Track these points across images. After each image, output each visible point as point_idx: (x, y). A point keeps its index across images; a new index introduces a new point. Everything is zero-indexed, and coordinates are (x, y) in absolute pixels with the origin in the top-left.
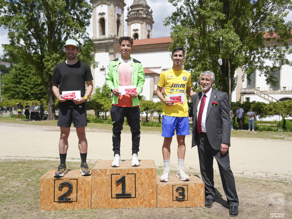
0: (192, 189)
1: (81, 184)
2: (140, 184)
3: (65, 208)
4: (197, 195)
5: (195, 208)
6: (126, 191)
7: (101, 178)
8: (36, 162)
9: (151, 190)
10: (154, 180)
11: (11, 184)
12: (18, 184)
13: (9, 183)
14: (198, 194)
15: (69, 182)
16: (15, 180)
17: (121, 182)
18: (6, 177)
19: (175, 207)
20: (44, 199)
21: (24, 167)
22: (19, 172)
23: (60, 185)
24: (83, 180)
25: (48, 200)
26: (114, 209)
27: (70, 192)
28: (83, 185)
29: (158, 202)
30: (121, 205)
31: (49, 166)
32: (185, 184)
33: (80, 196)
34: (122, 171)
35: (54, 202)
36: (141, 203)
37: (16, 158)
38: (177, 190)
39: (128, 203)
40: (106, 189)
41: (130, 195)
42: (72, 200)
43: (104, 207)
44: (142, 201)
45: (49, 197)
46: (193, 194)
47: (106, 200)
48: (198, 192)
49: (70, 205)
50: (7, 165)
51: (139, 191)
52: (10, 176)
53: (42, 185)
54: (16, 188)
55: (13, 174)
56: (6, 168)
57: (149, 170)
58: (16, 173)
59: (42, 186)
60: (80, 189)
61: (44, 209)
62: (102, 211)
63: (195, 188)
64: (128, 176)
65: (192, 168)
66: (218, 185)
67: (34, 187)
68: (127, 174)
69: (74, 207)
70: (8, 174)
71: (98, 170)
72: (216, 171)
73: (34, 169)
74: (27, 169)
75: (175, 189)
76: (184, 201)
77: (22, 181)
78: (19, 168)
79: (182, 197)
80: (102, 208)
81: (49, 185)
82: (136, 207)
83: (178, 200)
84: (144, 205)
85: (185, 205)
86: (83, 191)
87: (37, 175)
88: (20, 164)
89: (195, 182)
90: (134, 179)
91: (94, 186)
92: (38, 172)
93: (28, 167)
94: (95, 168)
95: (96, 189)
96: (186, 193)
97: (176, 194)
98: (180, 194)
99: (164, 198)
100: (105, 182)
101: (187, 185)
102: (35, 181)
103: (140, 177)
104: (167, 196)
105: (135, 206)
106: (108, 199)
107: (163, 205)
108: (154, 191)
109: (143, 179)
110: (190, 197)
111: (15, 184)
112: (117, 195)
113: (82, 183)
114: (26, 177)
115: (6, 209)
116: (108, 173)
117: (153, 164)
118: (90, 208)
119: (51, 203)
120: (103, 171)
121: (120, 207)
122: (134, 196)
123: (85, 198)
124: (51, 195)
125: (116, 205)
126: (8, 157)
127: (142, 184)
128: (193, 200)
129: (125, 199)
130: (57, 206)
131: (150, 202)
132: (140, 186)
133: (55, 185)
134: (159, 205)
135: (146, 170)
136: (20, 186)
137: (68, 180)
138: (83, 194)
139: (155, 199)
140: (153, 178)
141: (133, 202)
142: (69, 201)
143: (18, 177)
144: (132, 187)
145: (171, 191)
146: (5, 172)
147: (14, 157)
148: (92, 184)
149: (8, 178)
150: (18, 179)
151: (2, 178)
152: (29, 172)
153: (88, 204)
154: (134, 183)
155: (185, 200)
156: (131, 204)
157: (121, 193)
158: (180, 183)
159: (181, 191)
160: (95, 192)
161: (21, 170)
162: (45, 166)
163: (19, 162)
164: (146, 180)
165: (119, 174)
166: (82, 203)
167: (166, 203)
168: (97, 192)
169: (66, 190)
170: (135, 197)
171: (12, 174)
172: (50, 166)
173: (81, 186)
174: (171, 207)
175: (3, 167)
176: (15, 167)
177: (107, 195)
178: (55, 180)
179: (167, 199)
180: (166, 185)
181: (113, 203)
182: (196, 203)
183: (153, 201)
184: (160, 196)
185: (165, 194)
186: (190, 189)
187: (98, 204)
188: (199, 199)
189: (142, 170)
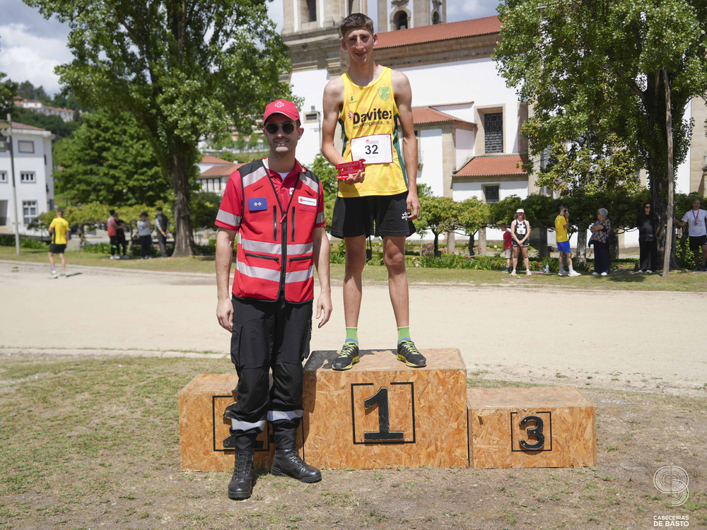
0: (564, 421)
2: (426, 409)
4: (577, 438)
5: (570, 469)
6: (390, 427)
7: (327, 393)
8: (159, 360)
9: (455, 425)
10: (462, 399)
11: (105, 410)
12: (123, 411)
13: (102, 408)
14: (579, 434)
16: (114, 401)
17: (376, 404)
18: (93, 393)
19: (519, 466)
20: (191, 444)
21: (130, 372)
22: (121, 383)
23: (228, 411)
25: (199, 446)
26: (362, 471)
29: (475, 456)
30: (378, 461)
31: (190, 370)
32: (545, 409)
34: (380, 376)
35: (215, 450)
36: (429, 456)
37: (106, 352)
38: (523, 424)
39: (397, 455)
40: (339, 420)
41: (401, 435)
43: (336, 466)
44: (432, 451)
45: (202, 439)
46: (566, 434)
47: (339, 449)
48: (579, 429)
50: (89, 368)
51: (424, 425)
52: (101, 392)
53: (185, 409)
54: (118, 419)
56: (89, 375)
57: (448, 374)
58: (114, 385)
59: (184, 412)
61: (191, 468)
62: (330, 474)
63: (570, 420)
64: (393, 388)
65: (564, 377)
66: (633, 415)
67: (161, 417)
68: (391, 384)
69: (263, 464)
70: (96, 388)
71: (318, 374)
72: (629, 382)
73: (155, 376)
74: (139, 376)
75: (517, 422)
76: (542, 453)
77: (132, 403)
78: (120, 374)
79: (535, 442)
80: (330, 467)
81: (199, 409)
82: (418, 465)
83: (525, 449)
84: (437, 463)
85: (545, 461)
87: (164, 390)
88: (120, 366)
89: (570, 404)
90: (409, 396)
92: (167, 383)
93: (140, 373)
94: (310, 369)
95: (315, 421)
96: (546, 433)
97: (521, 435)
98: (531, 435)
99: (489, 444)
100: (336, 403)
101: (550, 412)
102: (162, 405)
103: (426, 391)
104: (498, 439)
105: (414, 464)
106: (346, 446)
107: (487, 462)
108: (461, 427)
109: (432, 397)
110: (558, 442)
111: (117, 411)
112: (367, 436)
114: (139, 395)
115: (102, 465)
116: (344, 381)
117: (459, 359)
119: (207, 453)
120: (331, 377)
121: (377, 466)
122: (411, 439)
124: (206, 434)
125: (366, 460)
126: (86, 351)
127: (430, 408)
128: (566, 449)
129: (390, 447)
130: (222, 462)
131: (453, 454)
132: (425, 414)
133: (216, 409)
134: (475, 463)
135: (440, 374)
136: (129, 414)
139: (464, 446)
140: (459, 394)
141: (409, 454)
143: (122, 396)
144: (406, 416)
145: (506, 428)
146: (88, 382)
147: (101, 350)
149: (98, 398)
150: (121, 399)
151: (83, 397)
152: (145, 382)
154: (411, 407)
155: (545, 448)
156: (403, 460)
157: (377, 430)
158: (530, 406)
159: (533, 427)
160: (313, 428)
161: (126, 377)
162: (182, 369)
163: (116, 361)
164: (441, 400)
165: (372, 384)
167: (495, 457)
168: (318, 427)
170: (414, 442)
171: (107, 388)
172: (192, 369)
174: (508, 467)
175: (82, 371)
176: (109, 372)
177: (343, 436)
178: (214, 397)
179: (497, 447)
180: (493, 411)
181: (359, 456)
182: (572, 457)
183: (460, 452)
184: (479, 439)
185: (491, 434)
186: (556, 421)
187: (321, 458)
188: (582, 446)
189: (428, 373)
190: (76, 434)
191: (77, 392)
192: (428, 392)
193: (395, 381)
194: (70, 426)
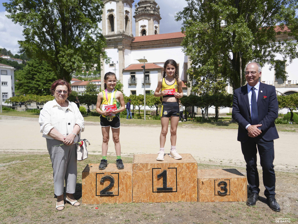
0: (235, 183)
1: (122, 178)
2: (181, 178)
3: (107, 202)
4: (240, 190)
5: (237, 202)
6: (167, 185)
7: (143, 172)
9: (193, 185)
10: (196, 174)
11: (46, 177)
15: (111, 176)
16: (49, 173)
17: (162, 176)
18: (40, 170)
19: (217, 201)
20: (87, 193)
23: (102, 180)
24: (124, 174)
25: (90, 194)
26: (156, 203)
27: (111, 186)
28: (124, 179)
29: (200, 197)
30: (162, 199)
32: (227, 178)
33: (121, 190)
34: (164, 165)
35: (96, 196)
36: (182, 197)
37: (39, 151)
38: (219, 185)
39: (170, 197)
40: (147, 183)
41: (171, 189)
42: (113, 193)
43: (145, 201)
44: (184, 195)
45: (91, 191)
46: (236, 189)
47: (147, 194)
48: (240, 187)
49: (112, 199)
50: (36, 159)
51: (181, 185)
52: (43, 169)
55: (46, 167)
56: (36, 162)
57: (190, 164)
58: (47, 166)
59: (84, 180)
60: (121, 183)
61: (86, 203)
62: (143, 205)
63: (237, 183)
64: (169, 170)
65: (212, 161)
68: (168, 168)
69: (116, 201)
70: (40, 167)
71: (139, 164)
72: (236, 163)
75: (217, 183)
76: (226, 196)
79: (223, 192)
80: (143, 202)
81: (90, 179)
82: (178, 201)
83: (220, 194)
84: (185, 200)
85: (227, 199)
86: (125, 185)
89: (237, 177)
90: (175, 173)
91: (135, 180)
94: (135, 162)
95: (137, 183)
96: (228, 188)
97: (218, 189)
98: (222, 188)
99: (206, 192)
100: (146, 176)
101: (229, 180)
104: (209, 190)
105: (176, 200)
106: (150, 193)
107: (205, 199)
108: (195, 185)
109: (184, 174)
110: (232, 192)
111: (51, 177)
112: (158, 189)
113: (124, 177)
115: (48, 202)
116: (149, 167)
117: (192, 158)
118: (131, 202)
119: (93, 197)
120: (144, 166)
121: (162, 201)
122: (175, 190)
123: (127, 192)
124: (93, 189)
125: (157, 199)
126: (31, 150)
127: (183, 178)
128: (236, 194)
129: (167, 193)
130: (99, 200)
131: (192, 196)
132: (181, 180)
133: (97, 179)
134: (200, 200)
135: (187, 164)
137: (110, 174)
138: (124, 188)
139: (196, 193)
140: (195, 172)
141: (174, 196)
142: (111, 195)
144: (174, 181)
146: (37, 165)
147: (37, 150)
148: (134, 178)
149: (42, 172)
151: (36, 171)
153: (130, 198)
154: (176, 178)
155: (227, 194)
156: (172, 198)
157: (162, 187)
158: (222, 177)
159: (223, 186)
160: (136, 186)
164: (187, 175)
165: (161, 168)
166: (124, 197)
167: (208, 197)
168: (138, 186)
169: (107, 184)
170: (177, 191)
173: (123, 181)
174: (213, 201)
175: (33, 160)
176: (44, 160)
177: (148, 189)
178: (97, 174)
179: (209, 193)
180: (208, 179)
181: (154, 197)
182: (238, 197)
183: (194, 196)
184: (202, 190)
185: (207, 189)
186: (232, 183)
187: (139, 198)
188: (242, 193)
189: (183, 164)
190: (35, 188)
191: (33, 169)
192: (182, 172)
193: (170, 167)
194: (32, 185)
